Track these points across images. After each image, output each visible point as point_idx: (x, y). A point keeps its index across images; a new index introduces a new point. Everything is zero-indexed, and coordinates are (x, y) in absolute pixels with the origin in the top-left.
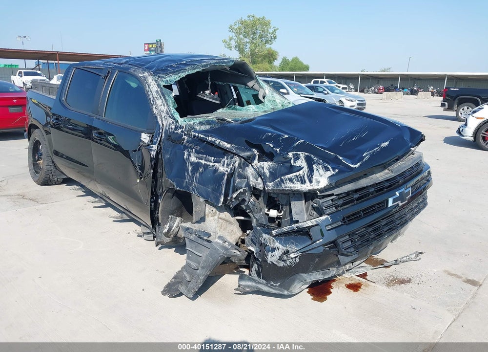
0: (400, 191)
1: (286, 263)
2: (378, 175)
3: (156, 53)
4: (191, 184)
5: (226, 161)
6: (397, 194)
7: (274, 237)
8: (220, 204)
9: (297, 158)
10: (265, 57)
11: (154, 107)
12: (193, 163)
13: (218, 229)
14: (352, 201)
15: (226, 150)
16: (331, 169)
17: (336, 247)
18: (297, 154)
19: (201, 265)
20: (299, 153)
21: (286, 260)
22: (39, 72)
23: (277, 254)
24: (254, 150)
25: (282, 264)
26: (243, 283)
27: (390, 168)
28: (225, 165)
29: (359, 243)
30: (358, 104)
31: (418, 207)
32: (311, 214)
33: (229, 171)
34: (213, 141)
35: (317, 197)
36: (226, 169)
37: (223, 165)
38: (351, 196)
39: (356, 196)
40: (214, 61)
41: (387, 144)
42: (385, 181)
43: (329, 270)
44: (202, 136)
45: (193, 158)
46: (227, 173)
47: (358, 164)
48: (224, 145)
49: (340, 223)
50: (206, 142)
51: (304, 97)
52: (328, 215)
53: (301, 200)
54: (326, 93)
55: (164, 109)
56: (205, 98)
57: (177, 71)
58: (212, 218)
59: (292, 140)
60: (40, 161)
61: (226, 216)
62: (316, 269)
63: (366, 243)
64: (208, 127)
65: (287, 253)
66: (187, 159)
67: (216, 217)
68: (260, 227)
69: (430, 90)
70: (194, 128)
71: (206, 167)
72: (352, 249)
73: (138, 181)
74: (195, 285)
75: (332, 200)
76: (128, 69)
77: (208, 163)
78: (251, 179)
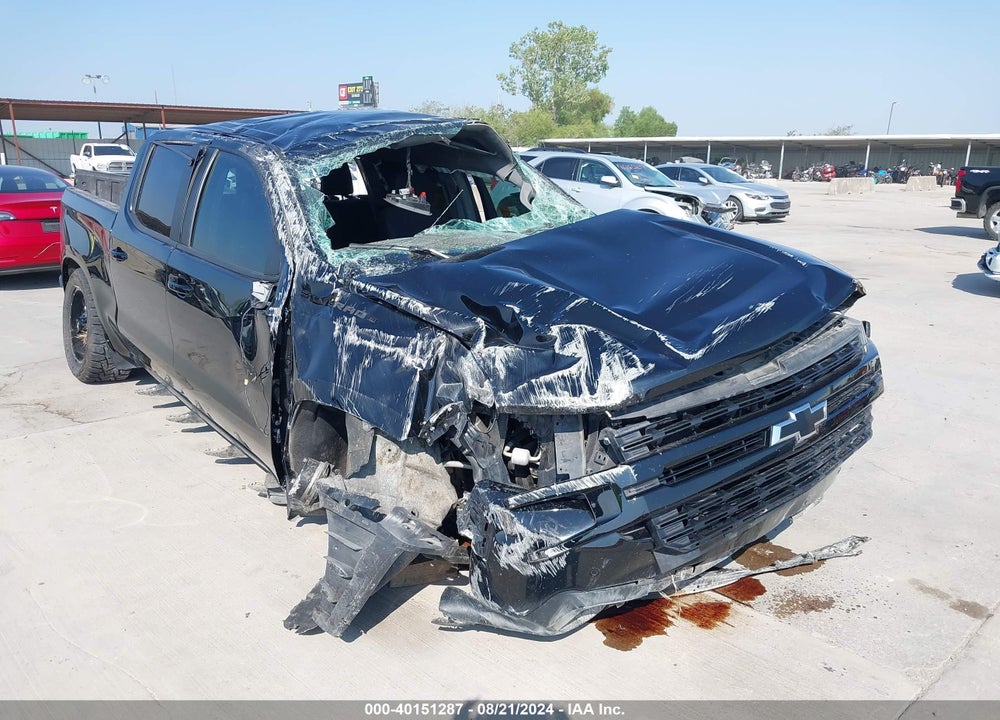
0: (798, 411)
1: (538, 568)
2: (749, 375)
3: (362, 103)
4: (346, 392)
5: (420, 343)
6: (793, 416)
7: (513, 510)
8: (404, 437)
9: (568, 337)
10: (584, 108)
11: (280, 228)
12: (351, 348)
13: (402, 490)
14: (688, 432)
15: (421, 320)
16: (639, 364)
17: (649, 535)
18: (568, 329)
19: (357, 569)
20: (573, 326)
21: (538, 563)
22: (124, 147)
23: (520, 548)
24: (479, 319)
25: (529, 570)
26: (449, 608)
27: (779, 359)
28: (418, 352)
29: (702, 525)
30: (772, 205)
31: (847, 443)
32: (597, 459)
33: (424, 366)
34: (396, 301)
35: (609, 423)
36: (418, 361)
37: (413, 353)
38: (685, 422)
39: (696, 422)
40: (417, 126)
41: (769, 305)
42: (767, 387)
43: (637, 582)
44: (373, 289)
45: (352, 338)
46: (419, 369)
47: (700, 353)
48: (417, 307)
49: (657, 482)
50: (382, 301)
51: (653, 192)
52: (630, 464)
53: (576, 430)
54: (706, 181)
55: (300, 230)
56: (399, 205)
57: (336, 149)
58: (391, 465)
59: (561, 297)
60: (82, 333)
61: (421, 460)
62: (606, 581)
63: (722, 524)
64: (390, 268)
65: (540, 546)
66: (339, 337)
67: (399, 463)
68: (484, 488)
69: (935, 171)
70: (360, 272)
71: (377, 355)
72: (686, 540)
73: (246, 382)
74: (345, 611)
75: (642, 431)
76: (237, 145)
77: (382, 348)
78: (470, 382)
